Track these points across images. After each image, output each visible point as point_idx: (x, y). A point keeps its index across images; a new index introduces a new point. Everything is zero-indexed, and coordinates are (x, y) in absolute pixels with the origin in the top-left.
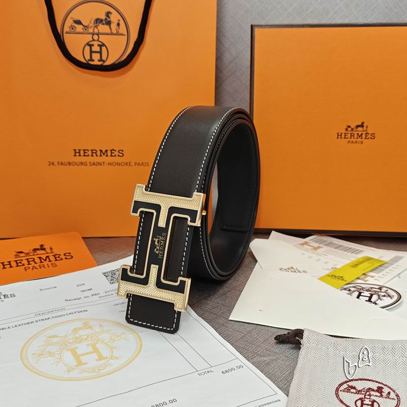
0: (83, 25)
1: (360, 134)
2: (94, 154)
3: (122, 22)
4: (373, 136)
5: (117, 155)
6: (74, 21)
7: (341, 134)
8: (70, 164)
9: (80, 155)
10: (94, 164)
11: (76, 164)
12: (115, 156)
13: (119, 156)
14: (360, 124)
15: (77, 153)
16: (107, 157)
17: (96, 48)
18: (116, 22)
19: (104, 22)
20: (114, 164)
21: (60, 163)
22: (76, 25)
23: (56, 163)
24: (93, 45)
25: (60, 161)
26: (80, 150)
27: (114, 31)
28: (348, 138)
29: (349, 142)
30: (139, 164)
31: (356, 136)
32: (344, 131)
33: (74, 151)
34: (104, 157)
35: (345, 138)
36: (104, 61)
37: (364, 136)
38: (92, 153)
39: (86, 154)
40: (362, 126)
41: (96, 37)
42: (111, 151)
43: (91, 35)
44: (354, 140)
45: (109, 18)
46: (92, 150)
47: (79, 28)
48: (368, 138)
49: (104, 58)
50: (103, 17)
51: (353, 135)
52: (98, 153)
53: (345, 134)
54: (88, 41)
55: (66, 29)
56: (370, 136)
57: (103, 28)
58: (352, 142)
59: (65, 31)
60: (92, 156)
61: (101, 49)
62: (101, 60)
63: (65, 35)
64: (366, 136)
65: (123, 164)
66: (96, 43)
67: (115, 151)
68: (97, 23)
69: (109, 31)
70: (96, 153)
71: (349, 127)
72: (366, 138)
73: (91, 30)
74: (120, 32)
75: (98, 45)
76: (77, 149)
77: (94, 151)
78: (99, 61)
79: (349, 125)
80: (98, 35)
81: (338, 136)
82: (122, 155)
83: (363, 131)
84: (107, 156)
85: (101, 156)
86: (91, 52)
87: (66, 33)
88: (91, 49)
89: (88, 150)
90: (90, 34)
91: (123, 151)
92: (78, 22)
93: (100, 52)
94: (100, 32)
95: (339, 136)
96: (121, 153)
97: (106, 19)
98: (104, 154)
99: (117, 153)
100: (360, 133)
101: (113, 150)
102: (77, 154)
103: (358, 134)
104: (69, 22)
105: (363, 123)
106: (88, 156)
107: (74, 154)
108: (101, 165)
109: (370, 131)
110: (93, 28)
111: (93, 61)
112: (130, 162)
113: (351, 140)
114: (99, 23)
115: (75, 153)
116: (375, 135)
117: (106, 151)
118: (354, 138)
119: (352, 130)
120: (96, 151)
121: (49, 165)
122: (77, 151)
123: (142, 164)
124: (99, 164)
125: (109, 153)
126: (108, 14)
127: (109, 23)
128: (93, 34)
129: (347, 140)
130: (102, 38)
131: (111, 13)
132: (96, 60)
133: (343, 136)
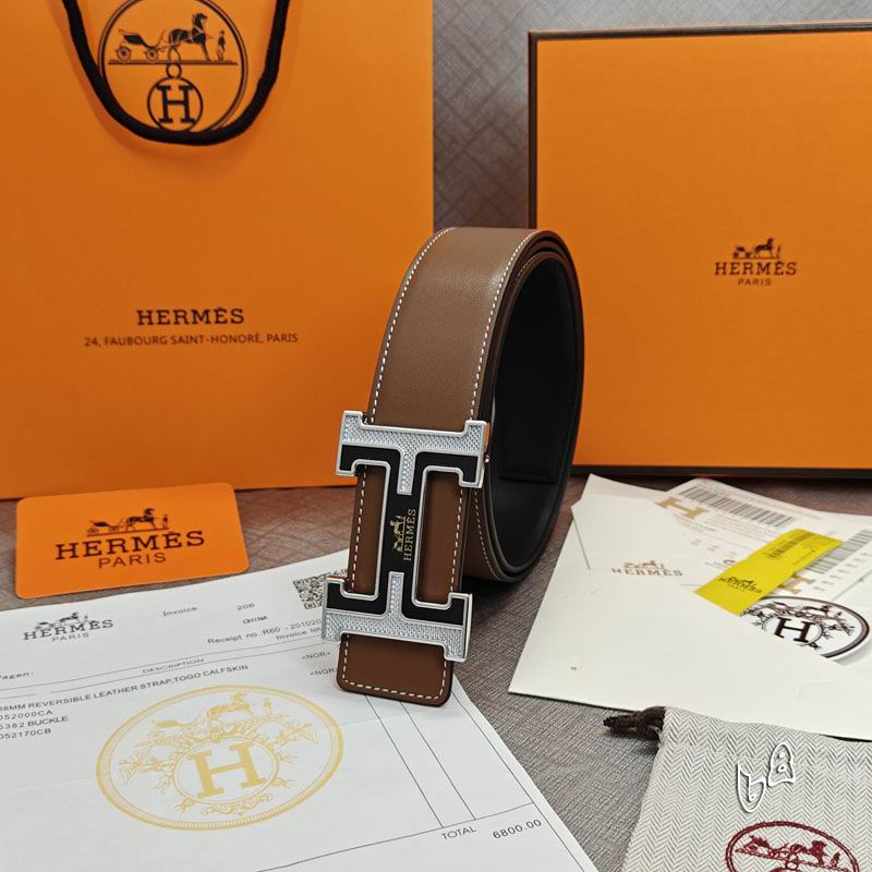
0: (146, 46)
1: (764, 264)
2: (181, 320)
3: (229, 37)
4: (792, 269)
5: (229, 320)
6: (126, 37)
7: (725, 264)
8: (130, 341)
9: (151, 323)
10: (181, 340)
11: (143, 341)
12: (226, 322)
13: (233, 321)
14: (764, 242)
15: (144, 317)
16: (208, 325)
17: (175, 94)
18: (217, 36)
19: (191, 38)
20: (224, 339)
21: (110, 340)
22: (130, 46)
23: (101, 341)
24: (169, 88)
25: (110, 336)
26: (150, 312)
27: (213, 56)
28: (738, 273)
29: (741, 281)
30: (276, 338)
31: (755, 268)
32: (730, 259)
33: (137, 315)
34: (202, 324)
35: (732, 273)
36: (194, 122)
37: (772, 268)
38: (177, 317)
40: (768, 247)
41: (174, 70)
42: (216, 311)
43: (164, 67)
44: (752, 277)
45: (201, 27)
46: (176, 312)
47: (138, 52)
48: (782, 273)
49: (194, 114)
50: (188, 26)
51: (748, 266)
52: (190, 317)
53: (733, 264)
54: (159, 78)
55: (110, 54)
57: (189, 50)
58: (748, 282)
59: (107, 59)
60: (177, 323)
61: (186, 96)
62: (187, 119)
63: (107, 67)
64: (777, 268)
65: (242, 339)
66: (175, 84)
67: (225, 311)
68: (174, 39)
69: (202, 57)
70: (184, 317)
71: (741, 249)
72: (776, 273)
73: (163, 56)
74: (226, 57)
75: (181, 88)
76: (145, 309)
77: (179, 314)
78: (183, 121)
79: (741, 245)
80: (178, 65)
81: (718, 268)
82: (239, 319)
83: (772, 258)
84: (208, 322)
85: (195, 322)
86: (166, 102)
87: (110, 64)
88: (164, 96)
90: (161, 63)
92: (135, 39)
93: (185, 103)
94: (183, 58)
95: (720, 268)
96: (238, 316)
97: (194, 31)
98: (201, 319)
99: (228, 316)
100: (764, 263)
101: (221, 310)
102: (145, 321)
103: (760, 264)
104: (115, 40)
105: (770, 241)
106: (168, 323)
107: (137, 320)
108: (196, 342)
109: (785, 258)
110: (167, 50)
111: (171, 121)
112: (257, 335)
113: (746, 277)
114: (181, 39)
115: (141, 317)
116: (796, 267)
117: (206, 312)
118: (752, 273)
120: (185, 312)
121: (87, 345)
122: (145, 314)
123: (284, 338)
124: (193, 340)
125: (212, 317)
126: (198, 19)
127: (201, 39)
128: (168, 64)
129: (736, 278)
130: (188, 71)
131: (205, 17)
132: (177, 120)
133: (729, 269)
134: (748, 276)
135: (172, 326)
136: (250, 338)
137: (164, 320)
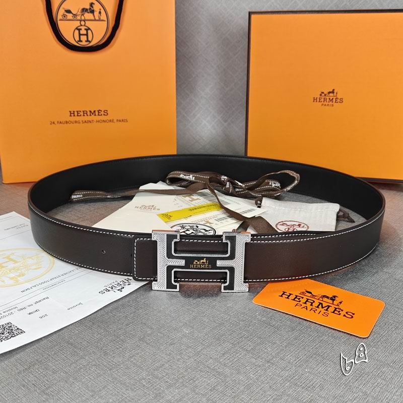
0: (73, 14)
1: (331, 99)
2: (85, 115)
3: (103, 11)
6: (65, 11)
7: (317, 98)
8: (67, 122)
9: (74, 116)
10: (85, 122)
11: (72, 122)
12: (102, 115)
13: (104, 115)
14: (331, 90)
15: (72, 114)
17: (83, 32)
18: (98, 11)
19: (89, 11)
20: (101, 121)
22: (67, 14)
23: (56, 123)
24: (81, 29)
25: (59, 121)
26: (74, 112)
27: (97, 18)
28: (321, 101)
29: (322, 105)
30: (120, 121)
31: (328, 100)
32: (319, 96)
33: (69, 112)
34: (93, 116)
35: (319, 101)
36: (90, 42)
37: (334, 100)
38: (84, 113)
40: (333, 92)
41: (83, 23)
42: (98, 111)
43: (79, 22)
44: (327, 103)
45: (92, 7)
46: (83, 111)
47: (70, 16)
48: (338, 102)
49: (90, 39)
50: (88, 7)
51: (325, 99)
52: (89, 113)
53: (320, 98)
54: (77, 26)
55: (60, 17)
56: (339, 100)
57: (88, 16)
58: (325, 105)
59: (58, 19)
60: (84, 115)
61: (87, 32)
62: (87, 41)
63: (59, 22)
64: (336, 100)
65: (108, 121)
66: (83, 28)
68: (83, 12)
69: (93, 18)
70: (86, 113)
71: (323, 93)
72: (336, 102)
73: (79, 18)
74: (102, 18)
75: (85, 29)
76: (72, 110)
78: (86, 41)
79: (323, 91)
80: (84, 21)
83: (334, 96)
84: (95, 115)
85: (90, 115)
86: (80, 35)
87: (60, 20)
88: (79, 32)
89: (81, 111)
90: (78, 20)
91: (107, 111)
92: (69, 11)
93: (87, 35)
94: (86, 18)
95: (315, 100)
96: (106, 113)
97: (90, 9)
98: (93, 114)
99: (102, 113)
101: (100, 110)
102: (72, 115)
103: (330, 99)
104: (62, 12)
105: (334, 90)
106: (81, 115)
107: (69, 115)
109: (339, 96)
110: (80, 15)
111: (82, 41)
112: (113, 120)
113: (324, 103)
114: (86, 11)
115: (71, 114)
116: (343, 100)
117: (95, 111)
119: (325, 95)
120: (87, 111)
121: (51, 124)
122: (72, 112)
123: (123, 121)
124: (90, 122)
125: (97, 113)
126: (92, 4)
127: (92, 12)
128: (81, 21)
129: (321, 103)
130: (88, 23)
131: (94, 4)
132: (84, 41)
133: (318, 100)
134: (325, 103)
135: (82, 117)
136: (110, 121)
137: (79, 115)
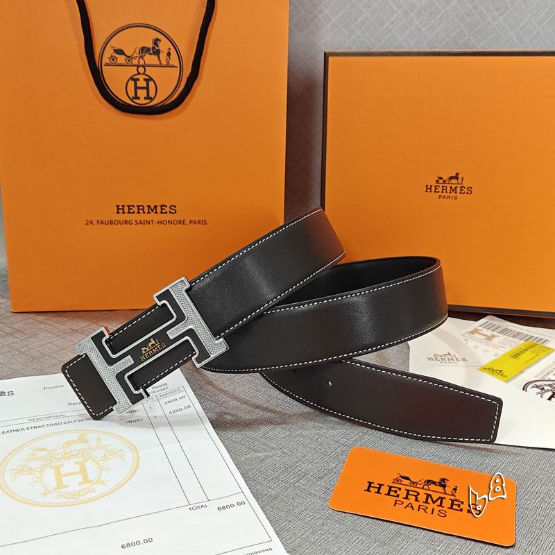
0: (126, 55)
1: (453, 188)
2: (141, 211)
3: (173, 51)
4: (470, 191)
5: (168, 212)
6: (115, 51)
7: (431, 186)
8: (111, 222)
9: (124, 213)
10: (141, 222)
11: (119, 222)
12: (166, 213)
13: (170, 212)
14: (454, 175)
15: (120, 209)
16: (156, 215)
17: (141, 83)
18: (166, 51)
19: (151, 52)
20: (165, 222)
21: (100, 222)
22: (117, 56)
23: (95, 222)
25: (101, 219)
26: (123, 206)
27: (164, 63)
28: (439, 192)
29: (440, 196)
30: (195, 222)
31: (448, 190)
32: (434, 184)
33: (116, 208)
34: (153, 214)
35: (435, 192)
36: (152, 99)
37: (458, 190)
38: (139, 209)
39: (131, 211)
40: (456, 177)
41: (141, 70)
42: (161, 206)
43: (136, 68)
44: (446, 195)
45: (158, 46)
46: (138, 206)
47: (121, 59)
48: (464, 193)
49: (152, 95)
50: (150, 45)
51: (445, 188)
52: (146, 210)
53: (436, 186)
54: (132, 74)
55: (106, 60)
56: (466, 190)
57: (150, 59)
58: (444, 197)
59: (104, 63)
60: (139, 213)
61: (148, 84)
62: (148, 97)
63: (103, 67)
64: (461, 190)
65: (175, 222)
66: (141, 77)
67: (166, 206)
68: (142, 52)
69: (158, 63)
70: (143, 209)
71: (441, 178)
72: (461, 193)
73: (135, 62)
74: (171, 63)
75: (145, 80)
76: (120, 205)
77: (140, 208)
78: (145, 98)
79: (440, 176)
80: (144, 67)
81: (427, 189)
82: (174, 211)
83: (458, 184)
84: (156, 213)
85: (149, 213)
86: (136, 88)
87: (105, 65)
88: (135, 84)
89: (134, 206)
90: (134, 65)
91: (175, 207)
92: (120, 52)
93: (147, 88)
94: (146, 63)
95: (428, 188)
96: (173, 209)
97: (153, 48)
98: (152, 211)
99: (168, 209)
100: (454, 186)
101: (163, 206)
102: (121, 211)
103: (451, 187)
104: (109, 52)
105: (457, 174)
106: (134, 212)
108: (147, 221)
110: (137, 58)
111: (139, 98)
112: (184, 220)
113: (443, 194)
114: (146, 52)
115: (118, 209)
116: (472, 190)
117: (156, 207)
118: (446, 192)
120: (144, 207)
121: (87, 224)
122: (121, 207)
123: (199, 222)
125: (159, 209)
126: (156, 41)
127: (157, 53)
129: (438, 194)
130: (149, 71)
131: (160, 40)
132: (142, 98)
133: (433, 189)
135: (136, 215)
136: (180, 222)
